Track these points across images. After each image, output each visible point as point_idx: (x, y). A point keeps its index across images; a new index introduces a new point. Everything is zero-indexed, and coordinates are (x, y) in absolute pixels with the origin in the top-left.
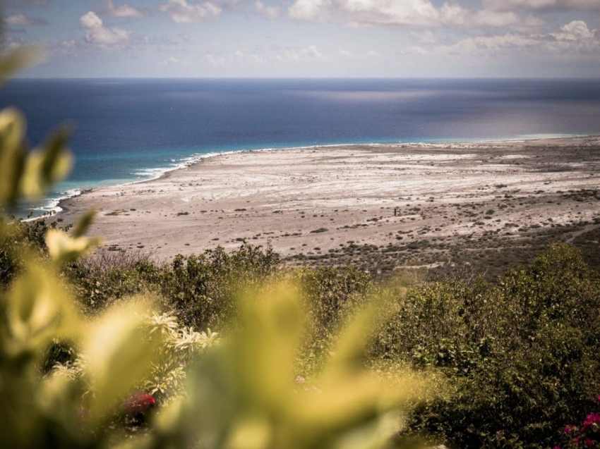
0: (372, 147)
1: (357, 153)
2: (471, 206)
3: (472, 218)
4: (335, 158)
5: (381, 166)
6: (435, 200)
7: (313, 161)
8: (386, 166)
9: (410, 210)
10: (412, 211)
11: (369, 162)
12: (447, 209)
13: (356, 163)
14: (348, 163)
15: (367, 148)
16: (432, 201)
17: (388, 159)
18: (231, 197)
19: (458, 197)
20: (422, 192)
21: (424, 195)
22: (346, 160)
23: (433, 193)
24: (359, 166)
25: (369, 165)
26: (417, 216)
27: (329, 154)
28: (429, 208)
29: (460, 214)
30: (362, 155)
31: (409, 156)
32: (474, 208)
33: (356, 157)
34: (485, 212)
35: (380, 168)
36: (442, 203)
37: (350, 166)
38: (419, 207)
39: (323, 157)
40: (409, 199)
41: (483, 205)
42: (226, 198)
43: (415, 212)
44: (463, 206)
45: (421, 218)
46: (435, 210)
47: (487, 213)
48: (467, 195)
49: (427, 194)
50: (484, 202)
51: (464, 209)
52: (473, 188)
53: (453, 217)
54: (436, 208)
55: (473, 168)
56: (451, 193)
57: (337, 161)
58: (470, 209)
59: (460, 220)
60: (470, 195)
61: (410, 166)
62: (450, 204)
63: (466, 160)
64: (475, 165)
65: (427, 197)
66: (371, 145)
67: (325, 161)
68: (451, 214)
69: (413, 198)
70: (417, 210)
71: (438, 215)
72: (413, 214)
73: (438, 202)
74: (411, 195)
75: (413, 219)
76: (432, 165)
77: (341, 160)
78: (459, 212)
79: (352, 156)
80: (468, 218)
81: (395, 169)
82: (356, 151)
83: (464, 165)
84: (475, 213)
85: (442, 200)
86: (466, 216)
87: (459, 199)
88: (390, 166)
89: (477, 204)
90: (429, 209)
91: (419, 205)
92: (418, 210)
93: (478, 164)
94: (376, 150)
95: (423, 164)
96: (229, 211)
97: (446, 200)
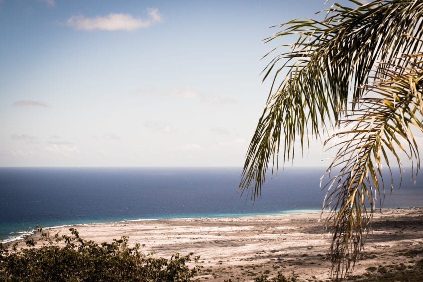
0: (171, 222)
1: (160, 226)
2: (252, 267)
3: (253, 277)
4: (143, 230)
5: (179, 236)
6: (223, 263)
7: (125, 232)
8: (183, 236)
9: (204, 271)
10: (206, 272)
11: (169, 234)
12: (233, 270)
13: (159, 234)
14: (153, 234)
15: (168, 223)
16: (221, 264)
17: (185, 231)
19: (241, 260)
20: (213, 256)
21: (214, 259)
22: (151, 232)
23: (221, 258)
24: (161, 236)
25: (170, 236)
26: (210, 276)
27: (138, 227)
28: (219, 269)
29: (243, 274)
30: (164, 228)
31: (201, 228)
32: (254, 269)
33: (159, 229)
34: (263, 272)
35: (178, 238)
36: (228, 265)
37: (155, 237)
38: (211, 269)
39: (133, 230)
40: (203, 262)
41: (261, 266)
43: (208, 273)
44: (245, 268)
45: (213, 277)
46: (224, 270)
47: (264, 273)
48: (248, 259)
49: (216, 258)
50: (262, 264)
51: (247, 270)
52: (252, 253)
53: (239, 277)
54: (224, 269)
55: (252, 237)
56: (236, 257)
57: (144, 232)
58: (251, 270)
59: (244, 278)
60: (251, 258)
61: (200, 236)
62: (235, 266)
64: (253, 234)
65: (217, 261)
66: (170, 220)
67: (135, 233)
68: (236, 274)
69: (206, 261)
70: (209, 271)
71: (226, 275)
72: (207, 274)
73: (226, 264)
74: (204, 259)
75: (206, 278)
76: (219, 235)
77: (147, 232)
78: (243, 272)
79: (156, 229)
80: (250, 277)
81: (190, 239)
82: (158, 225)
83: (245, 235)
84: (255, 273)
85: (228, 263)
86: (248, 275)
87: (242, 262)
88: (186, 236)
89: (257, 266)
90: (219, 270)
91: (211, 267)
92: (211, 271)
93: (255, 233)
94: (175, 224)
95: (212, 235)
97: (233, 263)
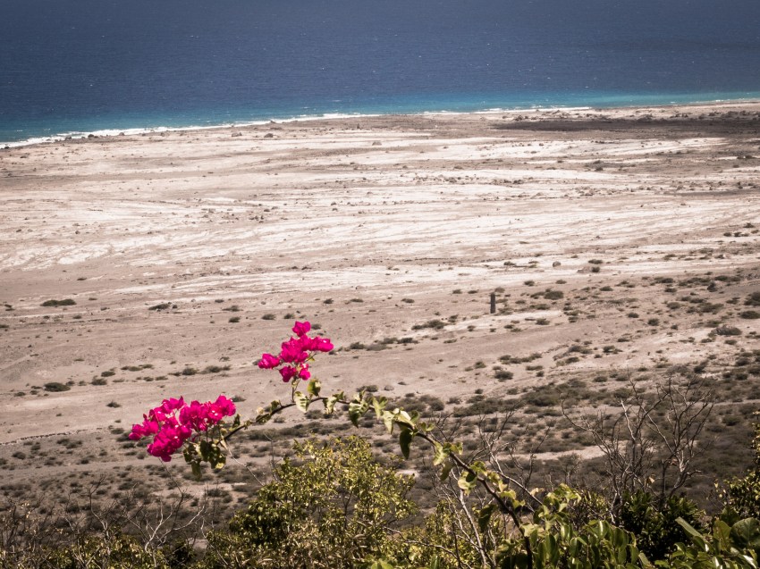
0: (432, 122)
1: (393, 138)
2: (704, 282)
3: (707, 317)
4: (328, 153)
5: (456, 174)
6: (603, 267)
7: (268, 161)
8: (470, 173)
9: (535, 296)
10: (542, 300)
11: (423, 165)
12: (639, 292)
13: (386, 168)
14: (365, 168)
15: (420, 126)
16: (596, 271)
17: (476, 155)
18: (31, 267)
19: (668, 258)
20: (569, 245)
21: (574, 253)
22: (359, 159)
23: (597, 249)
24: (394, 176)
25: (422, 174)
26: (554, 314)
27: (313, 142)
28: (587, 289)
29: (674, 307)
30: (405, 143)
31: (535, 146)
32: (712, 288)
33: (387, 150)
34: (743, 299)
35: (452, 181)
36: (622, 277)
37: (370, 176)
38: (560, 288)
39: (295, 151)
40: (533, 265)
41: (736, 280)
42: (18, 269)
43: (548, 302)
44: (682, 284)
45: (565, 319)
46: (604, 295)
47: (747, 303)
48: (692, 253)
49: (581, 250)
50: (739, 271)
51: (686, 291)
52: (710, 232)
53: (654, 316)
54: (607, 289)
55: (711, 178)
56: (651, 248)
57: (334, 160)
58: (701, 292)
59: (673, 322)
60: (702, 252)
61: (530, 173)
62: (645, 278)
63: (690, 152)
64: (718, 168)
65: (583, 261)
66: (428, 115)
67: (302, 162)
68: (647, 305)
69: (545, 263)
70: (553, 295)
71: (614, 310)
72: (543, 308)
73: (613, 271)
74: (538, 255)
75: (542, 322)
76: (599, 170)
77: (345, 160)
78: (672, 299)
79: (376, 147)
80: (695, 316)
81: (496, 182)
82: (385, 133)
83: (688, 168)
84: (714, 302)
85: (622, 267)
86: (691, 311)
87: (670, 263)
88: (480, 173)
89: (722, 279)
90: (587, 294)
91: (560, 282)
92: (559, 295)
93: (727, 163)
94: (444, 130)
95: (571, 167)
96: (26, 306)
97: (638, 268)
